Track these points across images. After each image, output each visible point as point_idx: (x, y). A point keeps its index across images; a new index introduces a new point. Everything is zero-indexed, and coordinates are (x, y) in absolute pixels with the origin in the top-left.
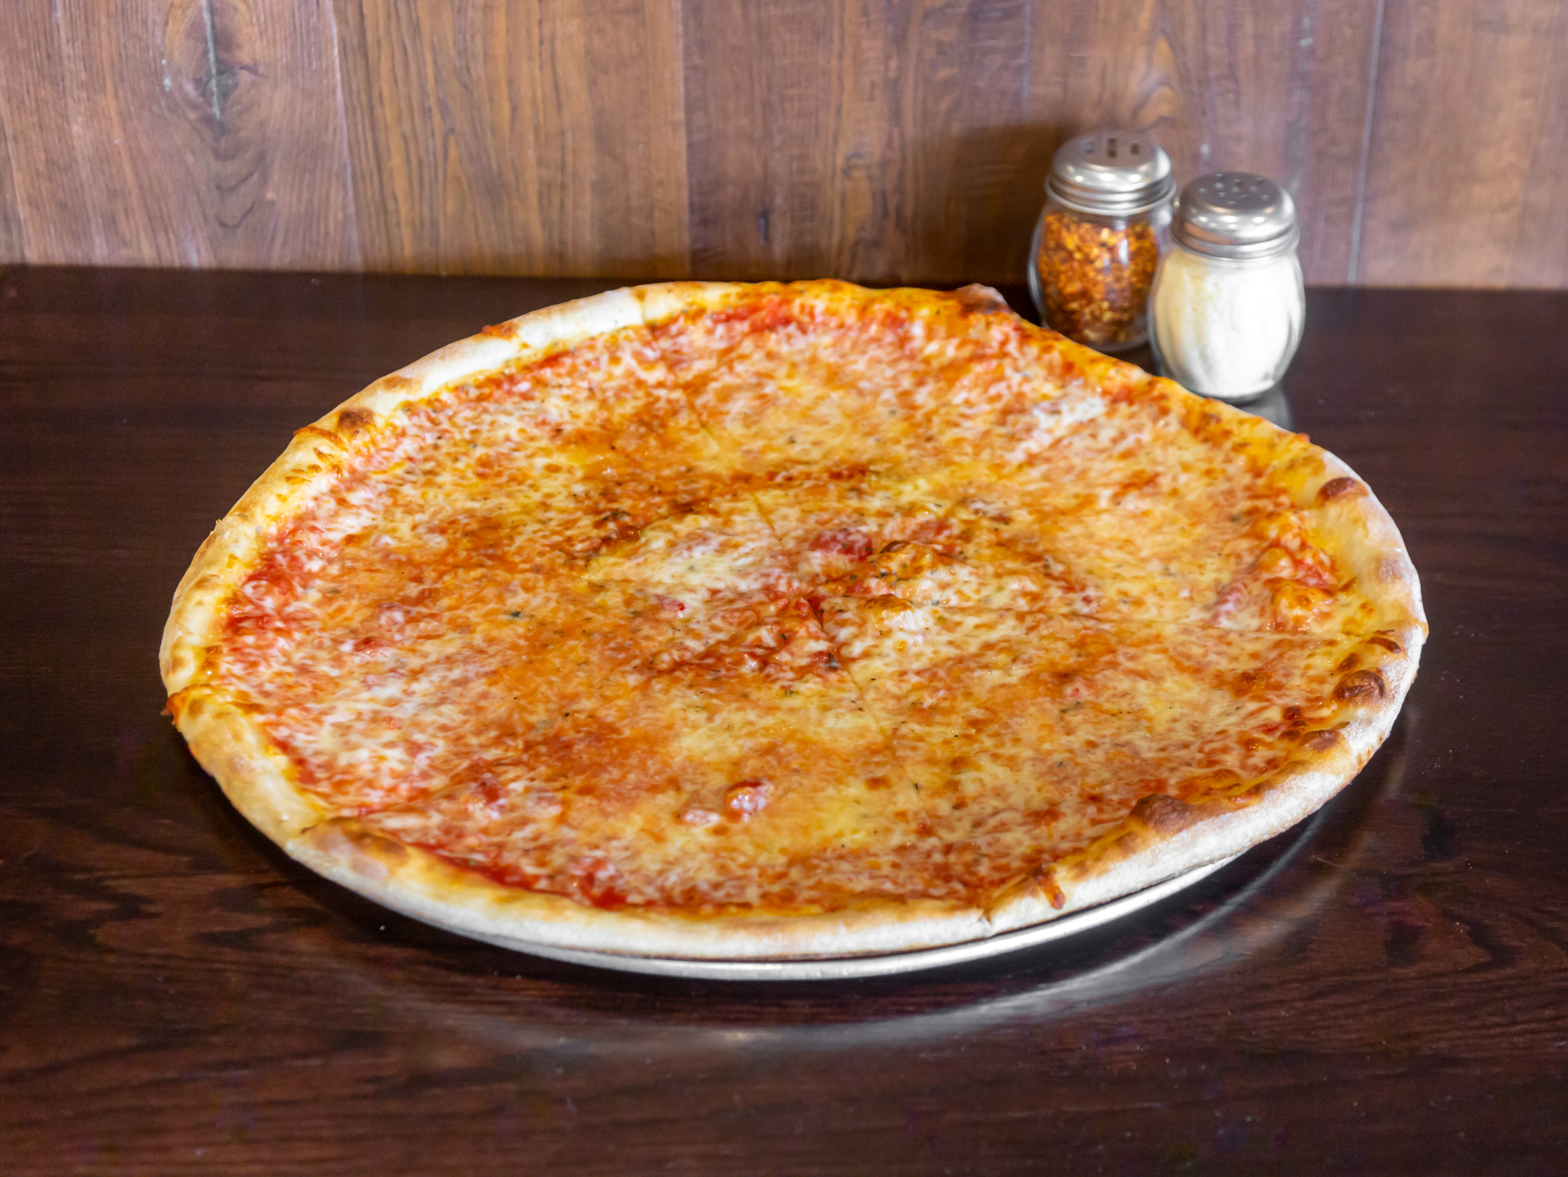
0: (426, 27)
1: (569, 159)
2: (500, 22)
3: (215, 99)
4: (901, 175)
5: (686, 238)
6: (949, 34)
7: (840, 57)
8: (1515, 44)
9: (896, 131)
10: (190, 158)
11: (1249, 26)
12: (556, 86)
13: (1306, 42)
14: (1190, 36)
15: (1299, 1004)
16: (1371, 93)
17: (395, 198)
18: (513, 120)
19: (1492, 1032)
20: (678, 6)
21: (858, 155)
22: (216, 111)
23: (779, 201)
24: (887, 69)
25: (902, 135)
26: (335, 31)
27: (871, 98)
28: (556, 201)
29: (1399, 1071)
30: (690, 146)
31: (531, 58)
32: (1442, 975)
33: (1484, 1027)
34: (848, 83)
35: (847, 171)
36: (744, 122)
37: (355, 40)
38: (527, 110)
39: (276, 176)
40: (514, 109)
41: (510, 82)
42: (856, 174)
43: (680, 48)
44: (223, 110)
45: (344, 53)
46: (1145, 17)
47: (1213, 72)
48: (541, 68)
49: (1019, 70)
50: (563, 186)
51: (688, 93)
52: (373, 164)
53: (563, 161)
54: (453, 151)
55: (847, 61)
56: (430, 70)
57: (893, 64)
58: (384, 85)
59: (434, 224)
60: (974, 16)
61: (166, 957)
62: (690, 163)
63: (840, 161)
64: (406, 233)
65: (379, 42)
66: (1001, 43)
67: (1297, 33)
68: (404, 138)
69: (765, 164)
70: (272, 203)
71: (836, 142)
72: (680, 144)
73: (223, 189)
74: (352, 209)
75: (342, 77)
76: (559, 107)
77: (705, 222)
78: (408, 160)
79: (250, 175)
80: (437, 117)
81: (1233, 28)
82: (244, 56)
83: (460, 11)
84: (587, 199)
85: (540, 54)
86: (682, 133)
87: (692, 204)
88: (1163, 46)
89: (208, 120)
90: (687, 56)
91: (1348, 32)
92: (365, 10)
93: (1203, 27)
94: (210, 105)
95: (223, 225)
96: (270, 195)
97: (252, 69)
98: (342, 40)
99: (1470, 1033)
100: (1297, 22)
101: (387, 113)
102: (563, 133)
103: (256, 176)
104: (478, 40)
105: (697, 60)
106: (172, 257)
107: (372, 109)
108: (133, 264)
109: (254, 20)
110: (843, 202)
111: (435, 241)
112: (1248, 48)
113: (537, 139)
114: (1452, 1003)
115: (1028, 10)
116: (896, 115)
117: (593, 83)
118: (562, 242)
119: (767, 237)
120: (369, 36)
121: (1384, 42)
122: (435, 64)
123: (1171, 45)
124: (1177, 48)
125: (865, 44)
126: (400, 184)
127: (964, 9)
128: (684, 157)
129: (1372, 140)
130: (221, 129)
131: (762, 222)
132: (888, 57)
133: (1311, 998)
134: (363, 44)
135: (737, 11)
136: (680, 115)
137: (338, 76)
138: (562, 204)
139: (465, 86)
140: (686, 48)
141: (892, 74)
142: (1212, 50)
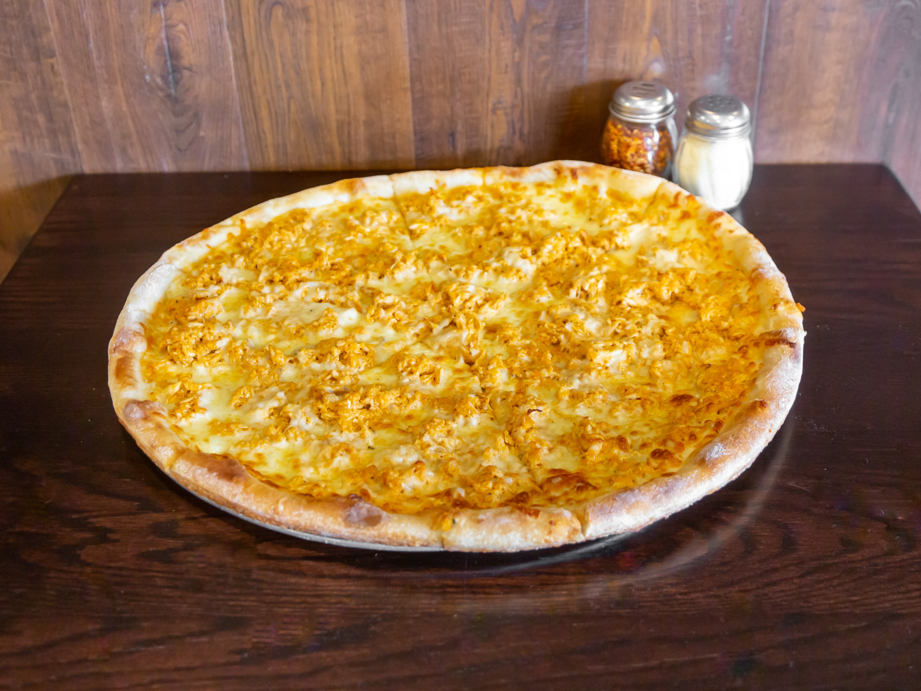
0: (276, 44)
1: (352, 109)
2: (314, 39)
3: (172, 85)
4: (522, 112)
5: (413, 148)
6: (546, 38)
7: (490, 51)
8: (833, 37)
9: (519, 90)
10: (161, 116)
11: (699, 31)
12: (344, 72)
13: (728, 38)
14: (669, 36)
15: (795, 581)
16: (761, 64)
17: (264, 132)
18: (323, 90)
19: (914, 594)
20: (405, 27)
21: (499, 102)
22: (173, 91)
23: (460, 128)
24: (513, 57)
25: (522, 91)
26: (230, 47)
27: (506, 72)
28: (346, 131)
29: (864, 624)
30: (413, 100)
31: (330, 58)
32: (877, 557)
33: (908, 592)
34: (494, 65)
35: (494, 111)
36: (441, 87)
37: (241, 51)
38: (329, 85)
39: (204, 124)
40: (323, 84)
41: (321, 70)
42: (499, 112)
43: (406, 49)
44: (176, 91)
45: (235, 59)
46: (646, 26)
47: (681, 54)
48: (336, 62)
49: (582, 56)
50: (349, 124)
51: (411, 72)
52: (253, 116)
53: (349, 110)
54: (293, 108)
55: (493, 53)
56: (279, 66)
57: (517, 54)
58: (256, 74)
59: (285, 146)
60: (559, 28)
61: (121, 569)
62: (414, 109)
63: (490, 106)
64: (271, 150)
65: (253, 53)
66: (572, 42)
67: (724, 34)
68: (268, 102)
69: (452, 108)
70: (203, 138)
71: (488, 95)
72: (408, 99)
73: (178, 131)
74: (243, 139)
75: (235, 72)
76: (346, 83)
77: (422, 140)
78: (270, 113)
79: (191, 124)
80: (284, 89)
81: (691, 31)
82: (185, 62)
83: (294, 34)
84: (362, 130)
85: (335, 55)
86: (409, 94)
87: (415, 131)
88: (655, 42)
89: (169, 96)
90: (411, 53)
91: (750, 32)
92: (246, 36)
93: (676, 31)
94: (169, 88)
95: (179, 150)
96: (202, 133)
97: (190, 69)
98: (234, 52)
99: (901, 596)
100: (724, 27)
101: (258, 89)
102: (348, 96)
103: (194, 125)
104: (304, 50)
105: (416, 56)
106: (155, 168)
107: (251, 87)
108: (135, 171)
109: (189, 43)
110: (492, 127)
111: (286, 154)
112: (699, 42)
113: (335, 99)
114: (886, 576)
115: (586, 24)
116: (518, 81)
117: (362, 69)
118: (350, 153)
119: (454, 146)
120: (248, 50)
121: (768, 37)
122: (282, 62)
123: (660, 41)
124: (663, 42)
125: (503, 44)
126: (266, 125)
127: (553, 24)
128: (410, 106)
129: (761, 88)
130: (175, 100)
131: (451, 139)
132: (514, 51)
133: (802, 576)
134: (245, 54)
135: (435, 28)
136: (408, 84)
137: (233, 71)
138: (349, 133)
139: (297, 73)
140: (410, 49)
141: (517, 59)
142: (681, 43)
